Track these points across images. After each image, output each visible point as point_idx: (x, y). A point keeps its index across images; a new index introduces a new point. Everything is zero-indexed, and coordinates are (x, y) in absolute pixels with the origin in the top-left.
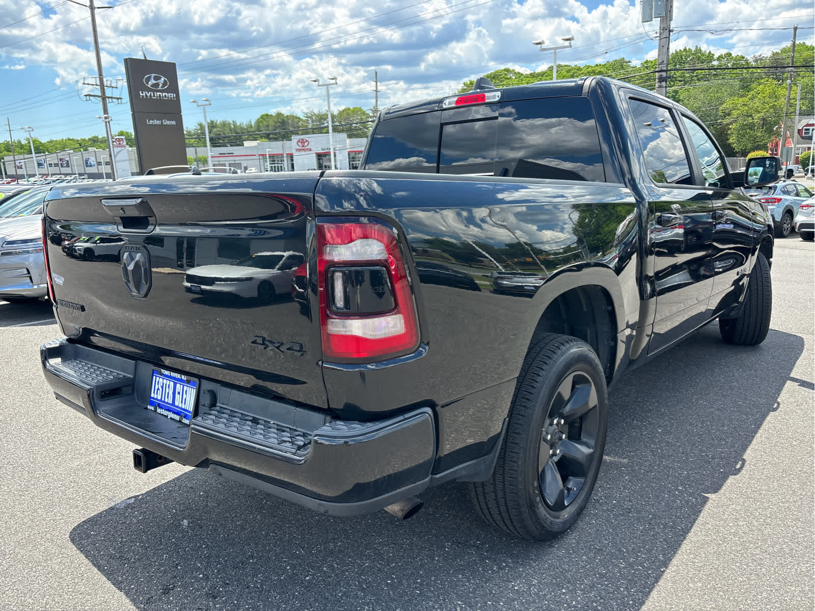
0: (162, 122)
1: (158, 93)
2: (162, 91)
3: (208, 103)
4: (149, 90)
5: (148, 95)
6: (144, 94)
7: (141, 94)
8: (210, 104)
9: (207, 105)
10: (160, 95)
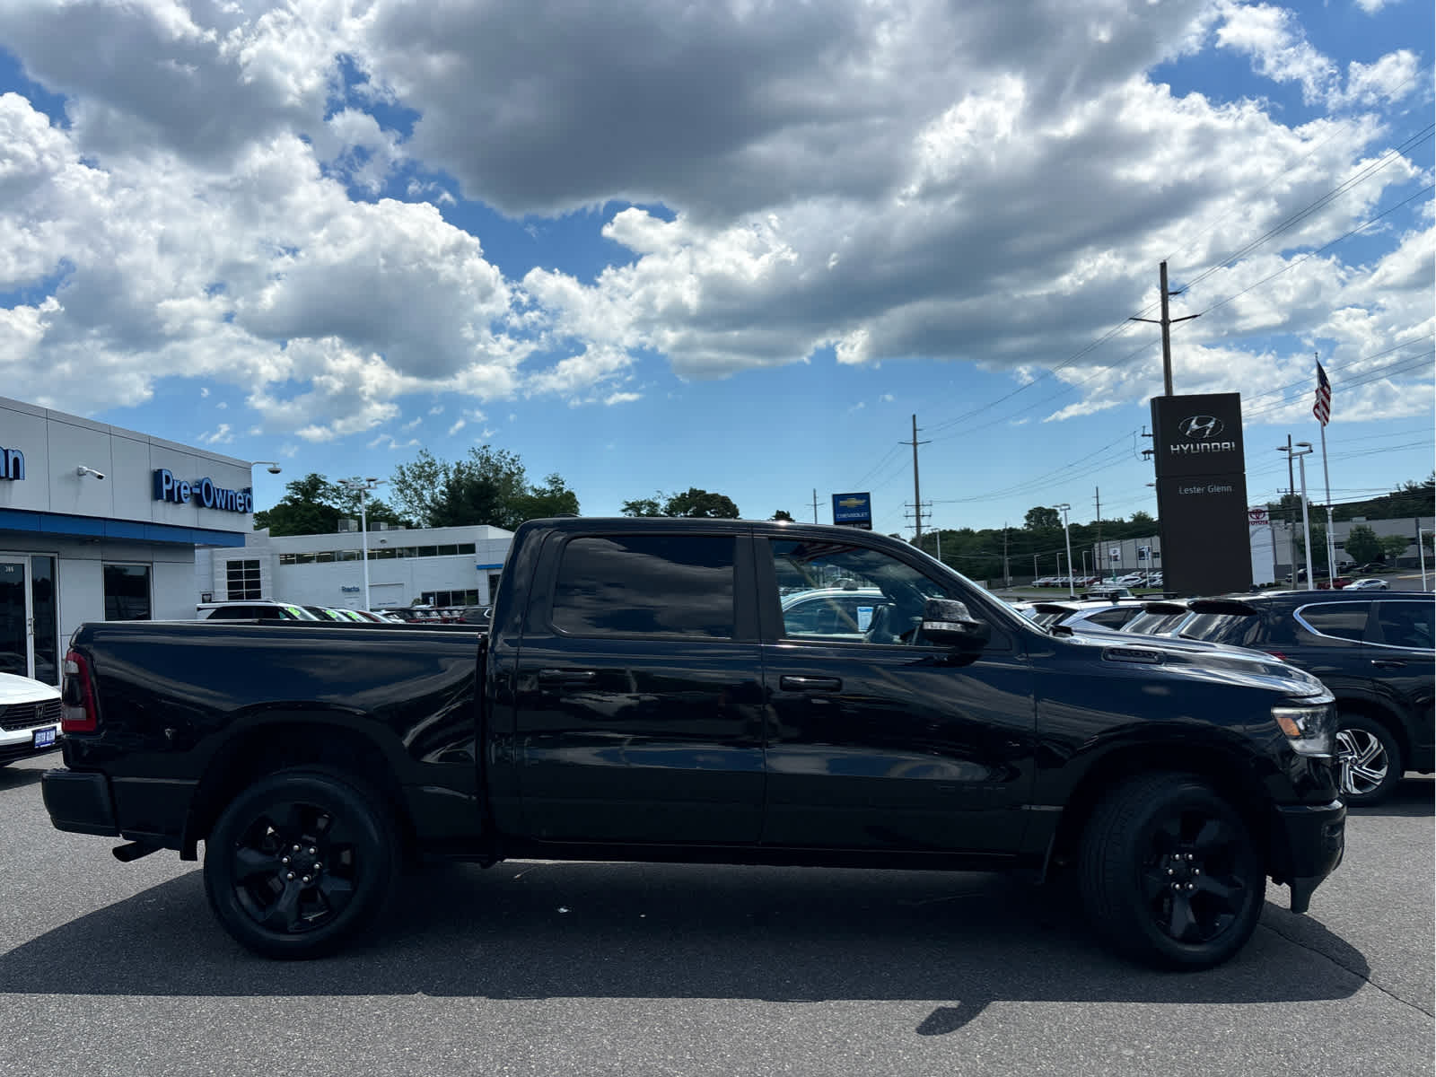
0: (1206, 490)
1: (1203, 445)
2: (1210, 440)
3: (1307, 449)
4: (1186, 441)
5: (1185, 449)
6: (1178, 449)
7: (1172, 449)
8: (1312, 451)
9: (1307, 452)
10: (1205, 447)
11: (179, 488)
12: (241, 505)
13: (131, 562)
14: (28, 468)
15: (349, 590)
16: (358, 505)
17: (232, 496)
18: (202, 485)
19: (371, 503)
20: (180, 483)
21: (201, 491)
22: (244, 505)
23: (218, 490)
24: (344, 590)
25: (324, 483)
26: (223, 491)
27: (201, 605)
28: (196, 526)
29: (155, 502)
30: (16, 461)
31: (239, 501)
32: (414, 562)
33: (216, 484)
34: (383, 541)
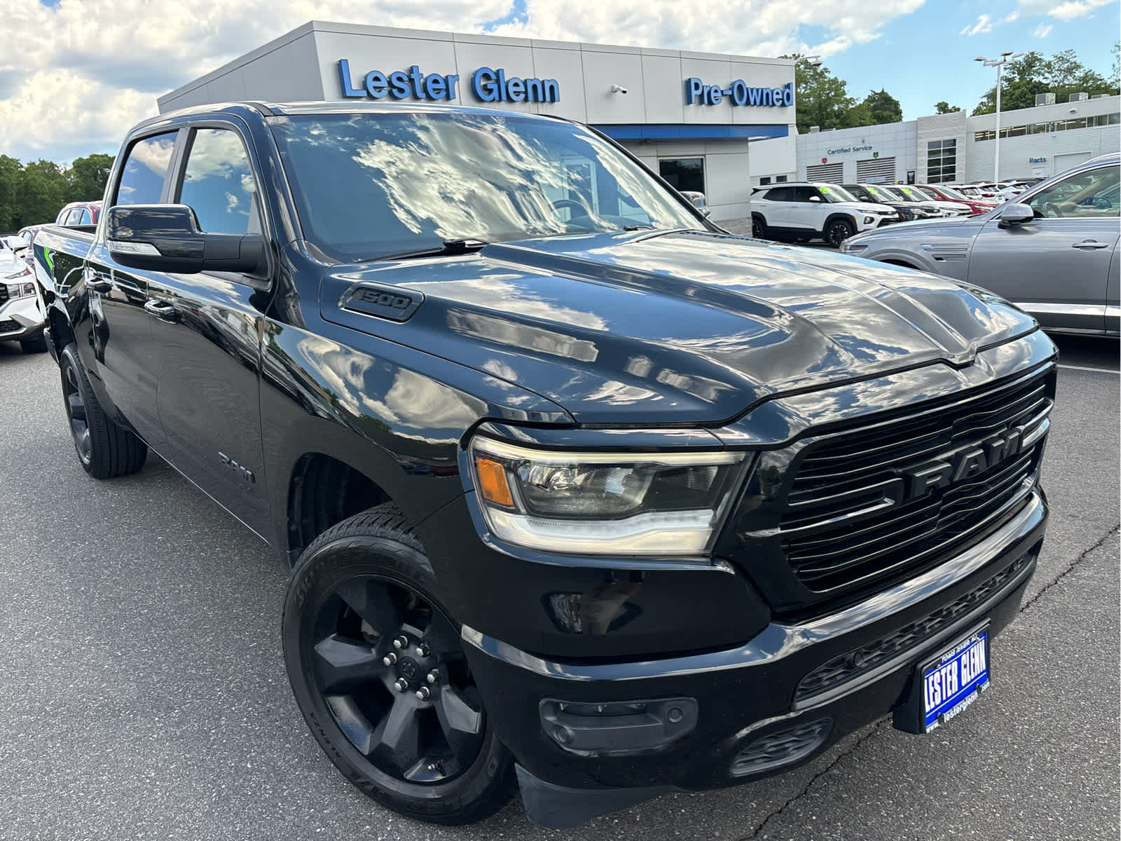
11: (709, 93)
12: (778, 100)
13: (684, 154)
14: (562, 92)
15: (1036, 161)
16: (1069, 77)
17: (767, 94)
18: (733, 87)
19: (1082, 75)
20: (711, 88)
21: (733, 92)
22: (782, 99)
23: (752, 90)
24: (1031, 161)
25: (1040, 60)
26: (758, 90)
27: (758, 187)
28: (731, 123)
29: (687, 107)
30: (552, 88)
31: (775, 97)
32: (1102, 130)
33: (749, 84)
34: (1073, 112)
